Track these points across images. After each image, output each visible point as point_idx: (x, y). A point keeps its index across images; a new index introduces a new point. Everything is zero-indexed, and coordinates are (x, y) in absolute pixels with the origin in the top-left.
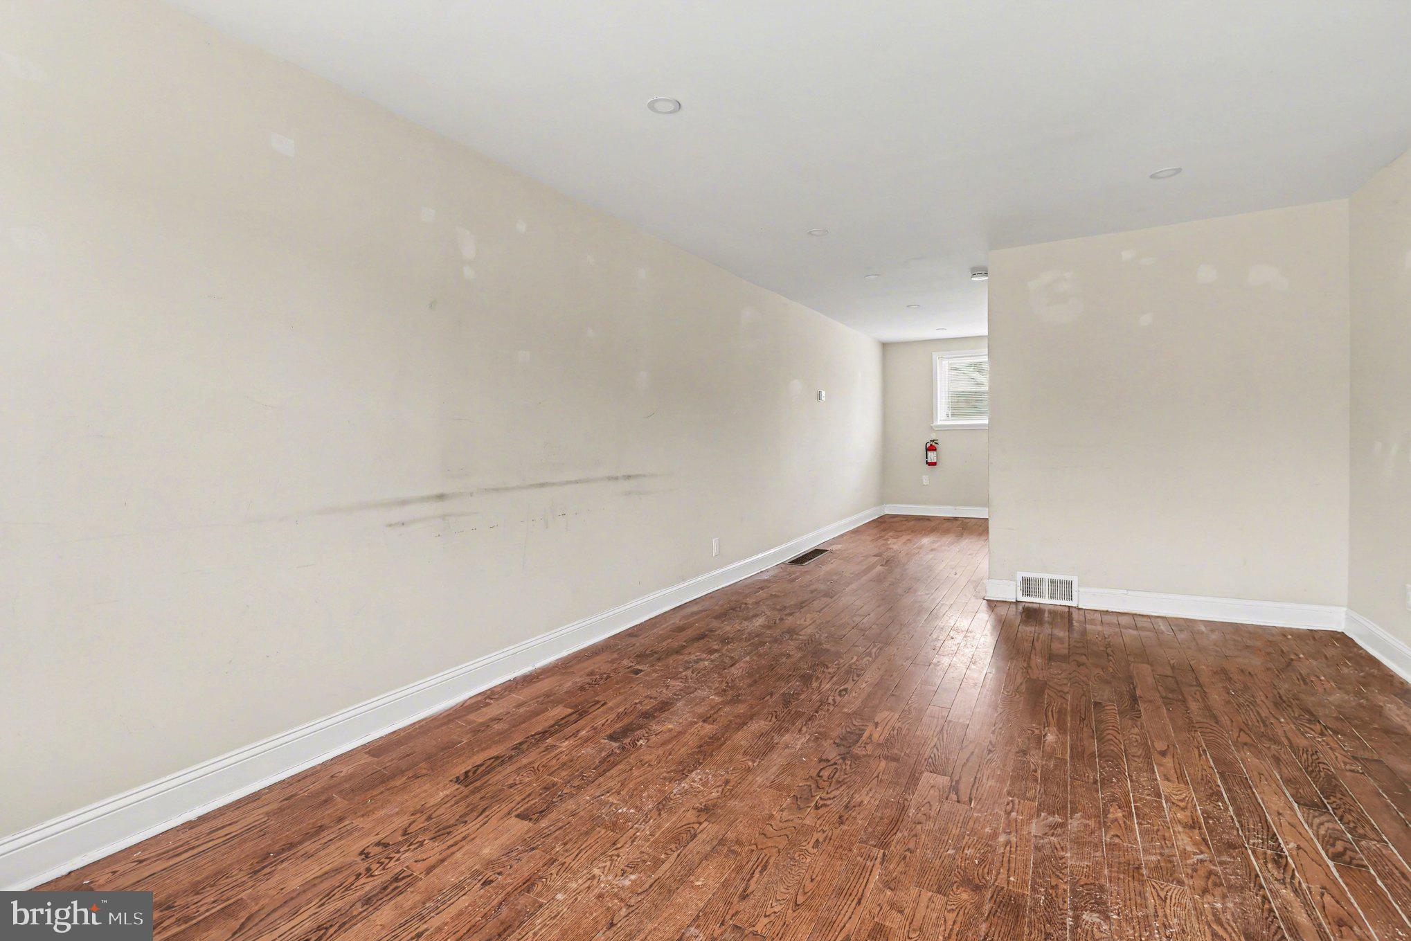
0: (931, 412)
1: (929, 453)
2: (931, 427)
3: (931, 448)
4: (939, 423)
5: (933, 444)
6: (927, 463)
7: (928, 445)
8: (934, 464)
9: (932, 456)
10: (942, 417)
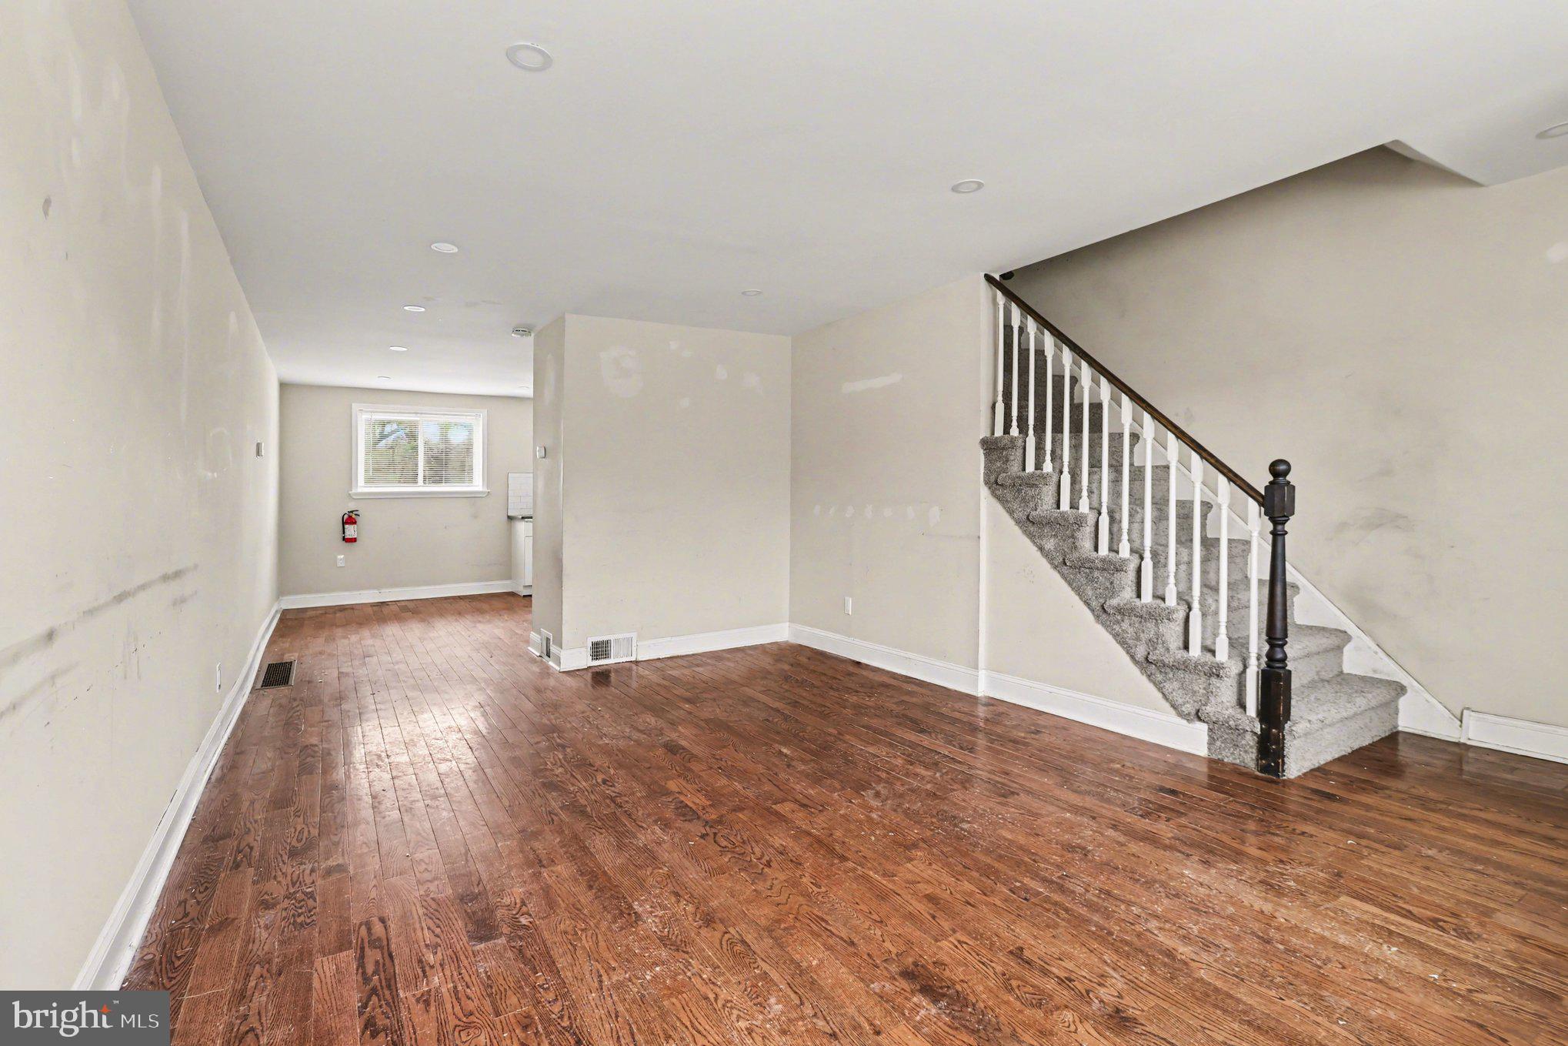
0: (351, 480)
1: (346, 526)
2: (349, 494)
3: (349, 520)
4: (360, 490)
5: (354, 516)
6: (344, 539)
7: (346, 516)
8: (354, 540)
9: (351, 532)
10: (361, 487)
